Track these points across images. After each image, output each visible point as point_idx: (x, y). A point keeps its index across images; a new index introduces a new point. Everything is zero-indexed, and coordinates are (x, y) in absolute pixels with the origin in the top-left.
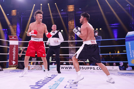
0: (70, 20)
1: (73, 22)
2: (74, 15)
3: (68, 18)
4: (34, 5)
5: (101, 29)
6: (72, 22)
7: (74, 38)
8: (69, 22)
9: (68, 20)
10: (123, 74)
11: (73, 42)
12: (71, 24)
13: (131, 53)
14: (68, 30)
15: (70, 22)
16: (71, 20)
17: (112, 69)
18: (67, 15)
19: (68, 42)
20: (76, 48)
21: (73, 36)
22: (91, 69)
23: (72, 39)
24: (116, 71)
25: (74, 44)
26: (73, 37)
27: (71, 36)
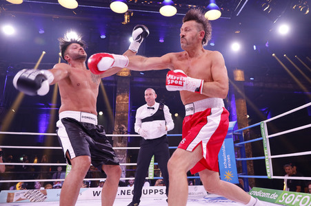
0: (120, 93)
1: (126, 97)
2: (128, 83)
3: (116, 87)
4: (44, 52)
5: (176, 115)
6: (123, 97)
7: (125, 129)
8: (118, 97)
9: (116, 93)
10: (213, 200)
11: (122, 137)
12: (122, 101)
13: (225, 160)
14: (114, 112)
15: (120, 97)
16: (122, 92)
17: (194, 192)
18: (116, 83)
19: (111, 137)
20: (128, 150)
21: (124, 126)
22: (155, 193)
23: (121, 132)
24: (202, 195)
25: (125, 143)
26: (123, 128)
27: (119, 125)
